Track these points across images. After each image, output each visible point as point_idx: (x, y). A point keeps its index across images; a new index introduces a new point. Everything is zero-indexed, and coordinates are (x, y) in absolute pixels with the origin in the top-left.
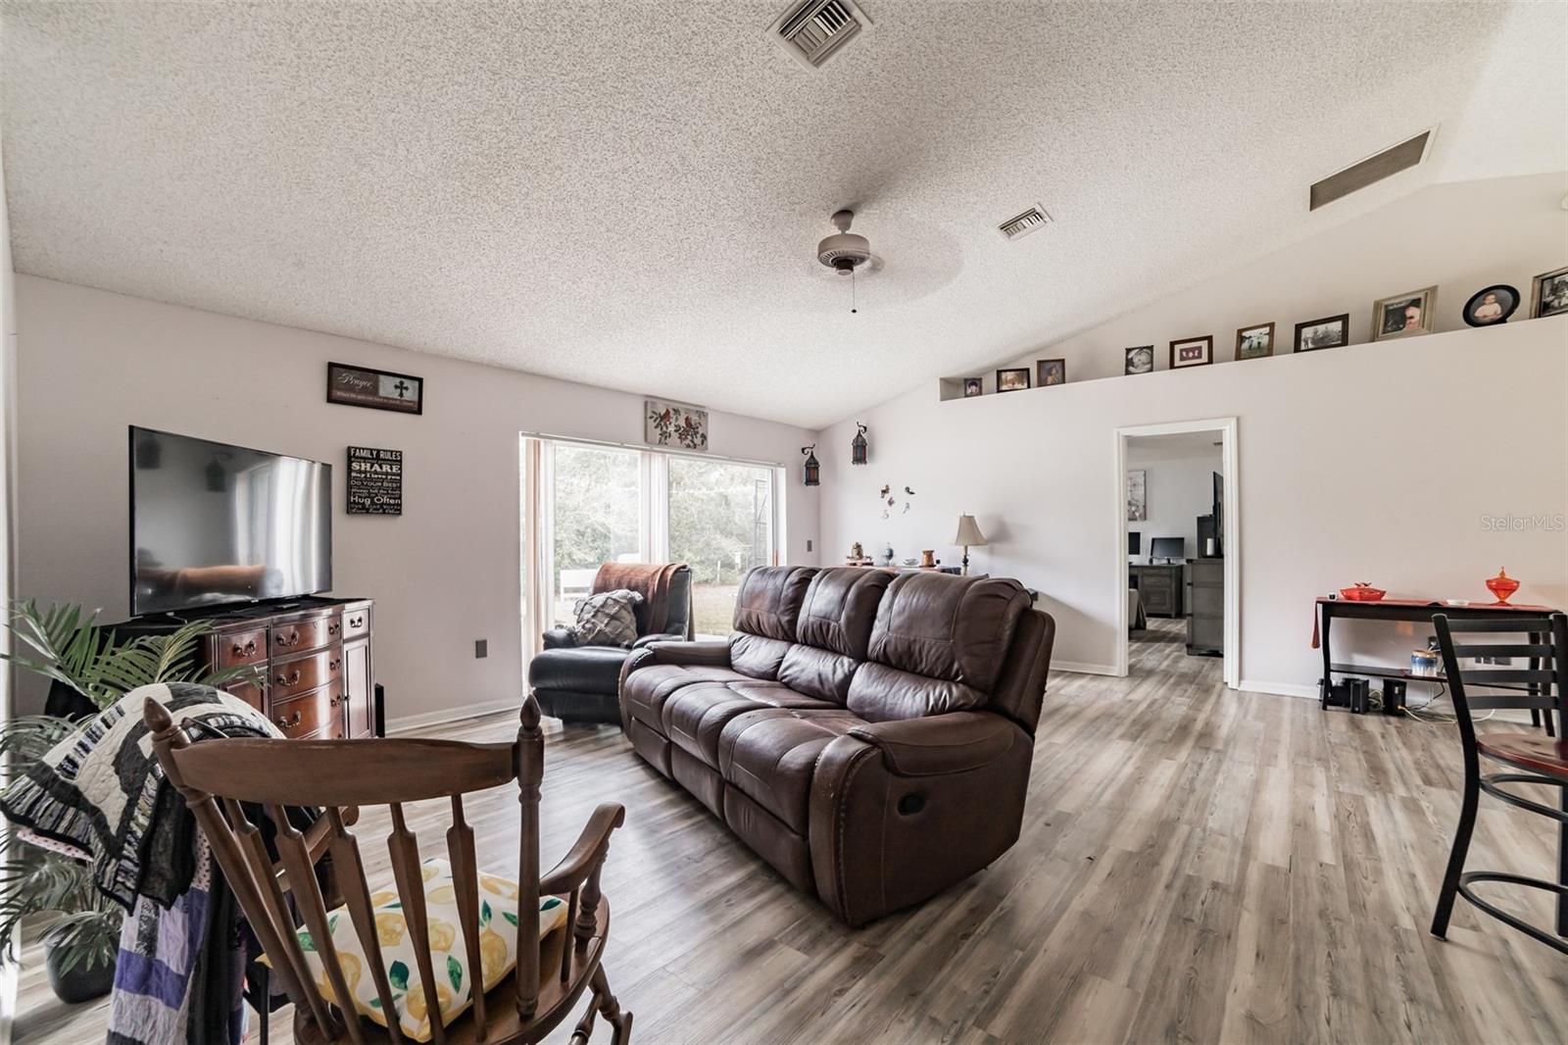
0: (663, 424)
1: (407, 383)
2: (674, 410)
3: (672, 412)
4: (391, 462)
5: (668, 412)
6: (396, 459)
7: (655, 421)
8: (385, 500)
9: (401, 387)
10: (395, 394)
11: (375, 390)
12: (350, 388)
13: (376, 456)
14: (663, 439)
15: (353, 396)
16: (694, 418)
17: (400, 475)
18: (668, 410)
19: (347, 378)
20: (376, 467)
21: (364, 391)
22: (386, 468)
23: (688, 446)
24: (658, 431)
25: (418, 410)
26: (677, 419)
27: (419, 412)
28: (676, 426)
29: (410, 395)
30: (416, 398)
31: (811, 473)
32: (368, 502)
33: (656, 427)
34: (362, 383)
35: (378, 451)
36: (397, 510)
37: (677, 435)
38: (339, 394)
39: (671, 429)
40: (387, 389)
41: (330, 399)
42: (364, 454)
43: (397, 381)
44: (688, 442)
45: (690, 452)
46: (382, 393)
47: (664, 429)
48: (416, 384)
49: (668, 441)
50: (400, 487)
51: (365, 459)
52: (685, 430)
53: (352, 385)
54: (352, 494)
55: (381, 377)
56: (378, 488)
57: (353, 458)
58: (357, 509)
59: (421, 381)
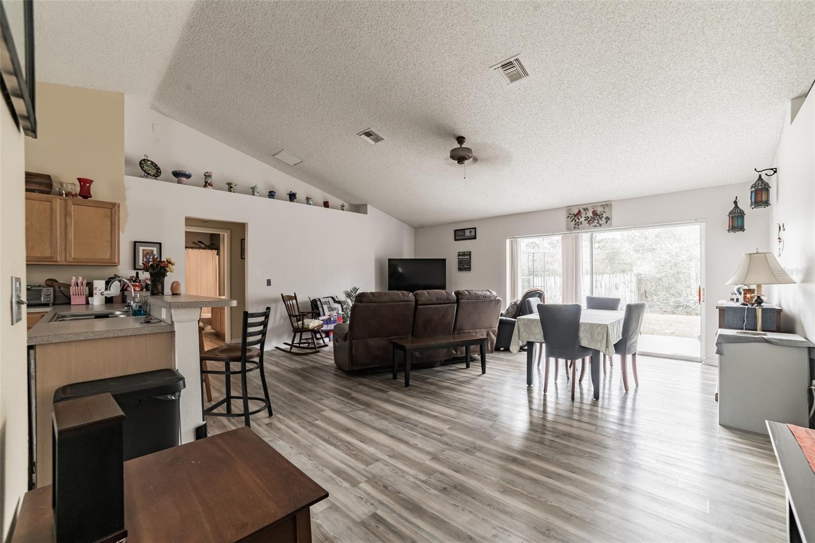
0: (576, 218)
1: (472, 230)
2: (584, 209)
3: (582, 211)
4: (467, 255)
5: (580, 211)
6: (469, 254)
7: (571, 218)
8: (466, 266)
9: (471, 232)
10: (470, 234)
11: (465, 234)
13: (464, 254)
14: (576, 226)
15: (459, 238)
16: (599, 210)
17: (470, 259)
18: (579, 210)
19: (458, 233)
20: (464, 257)
21: (463, 235)
22: (466, 257)
23: (596, 226)
24: (574, 222)
25: (475, 238)
26: (586, 213)
28: (585, 217)
30: (474, 234)
31: (737, 221)
32: (462, 267)
33: (572, 221)
34: (461, 233)
36: (469, 269)
37: (587, 221)
38: (457, 238)
39: (582, 219)
40: (467, 233)
41: (455, 240)
43: (470, 230)
44: (594, 224)
45: (599, 229)
47: (577, 221)
48: (474, 230)
49: (580, 226)
50: (471, 262)
51: (461, 255)
52: (592, 218)
53: (460, 235)
54: (459, 265)
55: (466, 231)
56: (465, 263)
57: (459, 255)
58: (460, 269)
59: (475, 228)
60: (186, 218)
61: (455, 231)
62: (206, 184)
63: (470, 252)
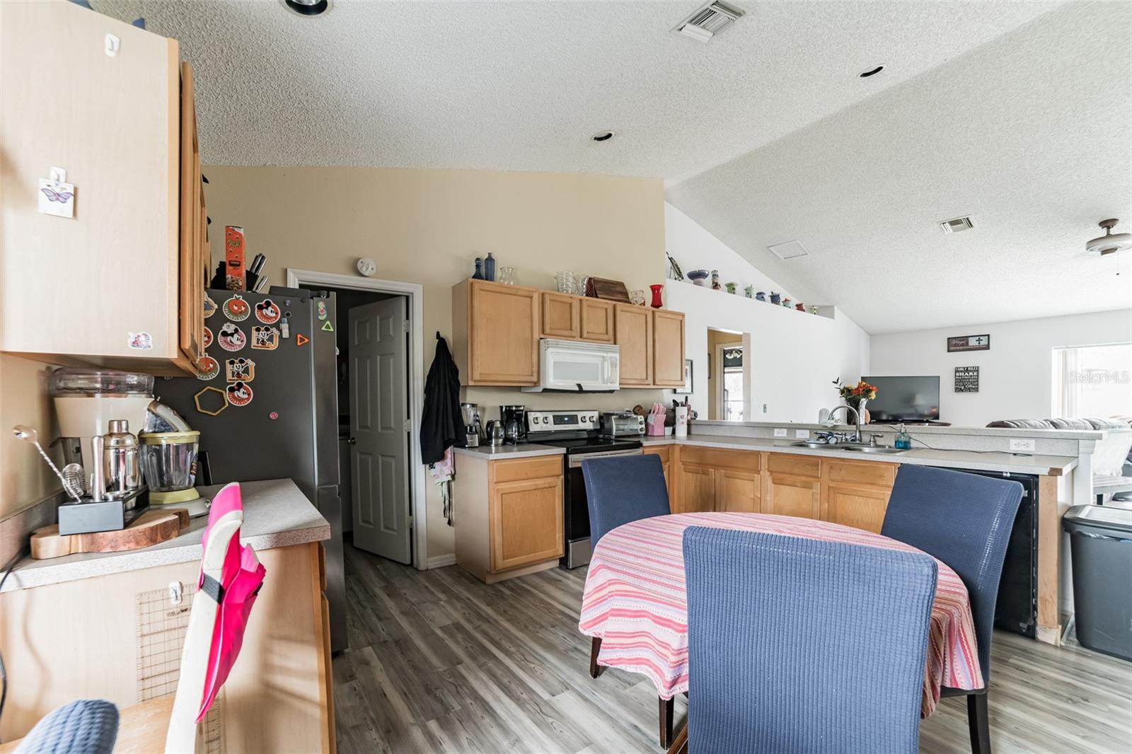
1: (981, 338)
4: (973, 371)
6: (977, 370)
8: (971, 386)
9: (979, 340)
10: (977, 343)
11: (967, 343)
12: (956, 345)
13: (967, 370)
15: (958, 348)
17: (978, 376)
19: (955, 342)
20: (967, 374)
21: (962, 345)
22: (971, 374)
25: (987, 347)
27: (989, 349)
29: (984, 342)
30: (987, 343)
32: (963, 388)
34: (961, 342)
35: (967, 368)
36: (977, 390)
38: (952, 348)
40: (973, 342)
41: (949, 351)
42: (961, 369)
43: (977, 338)
46: (970, 344)
48: (987, 337)
50: (978, 381)
51: (961, 371)
53: (957, 344)
54: (956, 385)
55: (970, 338)
56: (967, 382)
57: (957, 371)
58: (958, 390)
59: (988, 335)
60: (708, 330)
61: (948, 339)
62: (716, 286)
63: (978, 367)
